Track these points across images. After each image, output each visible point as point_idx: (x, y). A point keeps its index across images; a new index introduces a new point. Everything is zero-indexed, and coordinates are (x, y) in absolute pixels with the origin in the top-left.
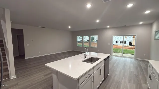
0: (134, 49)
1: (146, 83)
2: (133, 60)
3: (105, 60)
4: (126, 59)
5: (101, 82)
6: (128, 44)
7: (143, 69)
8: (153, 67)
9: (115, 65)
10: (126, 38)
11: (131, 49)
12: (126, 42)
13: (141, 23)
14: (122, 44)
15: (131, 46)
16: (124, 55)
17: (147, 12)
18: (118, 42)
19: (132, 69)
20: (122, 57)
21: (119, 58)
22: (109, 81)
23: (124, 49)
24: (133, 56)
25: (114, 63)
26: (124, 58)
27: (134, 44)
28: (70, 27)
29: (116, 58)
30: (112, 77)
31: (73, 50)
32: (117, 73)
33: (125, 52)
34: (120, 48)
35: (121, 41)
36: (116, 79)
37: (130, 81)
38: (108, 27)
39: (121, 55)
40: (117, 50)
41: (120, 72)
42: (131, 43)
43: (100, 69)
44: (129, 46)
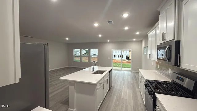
0: (130, 63)
1: (138, 88)
2: (130, 72)
3: (110, 72)
4: (124, 72)
5: (108, 91)
6: (125, 58)
7: (137, 78)
8: (143, 77)
9: (116, 78)
10: (123, 51)
11: (128, 63)
12: (124, 56)
13: (134, 40)
14: (120, 58)
15: (128, 61)
16: (123, 69)
17: (138, 33)
18: (116, 56)
19: (129, 80)
20: (121, 70)
21: (119, 72)
22: (113, 90)
23: (122, 63)
24: (130, 69)
25: (115, 76)
26: (122, 72)
27: (130, 58)
28: (67, 39)
29: (116, 71)
30: (115, 87)
31: (68, 66)
32: (119, 84)
33: (124, 66)
34: (118, 62)
35: (119, 55)
36: (118, 88)
37: (128, 88)
38: (108, 41)
39: (120, 68)
40: (117, 64)
41: (121, 83)
42: (127, 57)
43: (107, 79)
44: (126, 60)
